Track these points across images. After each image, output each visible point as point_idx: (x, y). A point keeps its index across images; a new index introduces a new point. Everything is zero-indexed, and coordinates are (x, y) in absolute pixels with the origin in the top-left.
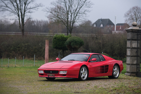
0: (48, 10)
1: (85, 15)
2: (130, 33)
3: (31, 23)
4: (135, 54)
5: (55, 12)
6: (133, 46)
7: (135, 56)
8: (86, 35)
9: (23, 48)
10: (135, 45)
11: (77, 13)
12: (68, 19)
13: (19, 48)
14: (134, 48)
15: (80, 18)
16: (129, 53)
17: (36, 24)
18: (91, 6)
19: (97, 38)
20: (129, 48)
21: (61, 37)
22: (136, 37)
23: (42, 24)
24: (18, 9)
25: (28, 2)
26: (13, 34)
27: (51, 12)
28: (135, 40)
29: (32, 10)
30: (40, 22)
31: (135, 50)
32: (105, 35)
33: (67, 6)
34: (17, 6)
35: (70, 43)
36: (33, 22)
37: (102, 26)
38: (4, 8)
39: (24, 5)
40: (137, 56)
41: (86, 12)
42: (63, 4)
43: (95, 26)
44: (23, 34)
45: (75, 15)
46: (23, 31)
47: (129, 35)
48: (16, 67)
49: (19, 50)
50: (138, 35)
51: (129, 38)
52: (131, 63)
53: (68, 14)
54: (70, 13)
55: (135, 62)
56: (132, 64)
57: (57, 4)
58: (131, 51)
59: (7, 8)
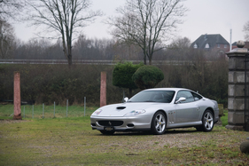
0: (110, 22)
1: (173, 29)
2: (233, 59)
3: (87, 44)
4: (242, 94)
5: (124, 24)
6: (239, 80)
7: (242, 97)
8: (176, 63)
9: (70, 86)
10: (241, 78)
11: (160, 25)
12: (145, 36)
13: (63, 86)
14: (240, 84)
15: (166, 34)
16: (231, 91)
17: (94, 45)
18: (185, 13)
19: (195, 68)
20: (231, 83)
21: (127, 66)
22: (242, 66)
23: (105, 45)
24: (61, 20)
25: (77, 9)
26: (53, 62)
27: (116, 25)
28: (242, 70)
29: (84, 22)
30: (100, 42)
31: (242, 87)
32: (209, 63)
33: (144, 15)
34: (60, 15)
35: (141, 76)
36: (89, 42)
37: (207, 46)
38: (38, 19)
39: (71, 14)
40: (245, 97)
41: (176, 24)
42: (137, 10)
43: (196, 46)
44: (70, 63)
45: (158, 29)
46: (69, 57)
47: (232, 63)
48: (55, 118)
49: (63, 90)
50: (246, 62)
51: (231, 67)
52: (235, 108)
53: (145, 27)
54: (148, 26)
55: (242, 107)
56: (237, 111)
57: (126, 11)
58: (235, 89)
59: (43, 20)
